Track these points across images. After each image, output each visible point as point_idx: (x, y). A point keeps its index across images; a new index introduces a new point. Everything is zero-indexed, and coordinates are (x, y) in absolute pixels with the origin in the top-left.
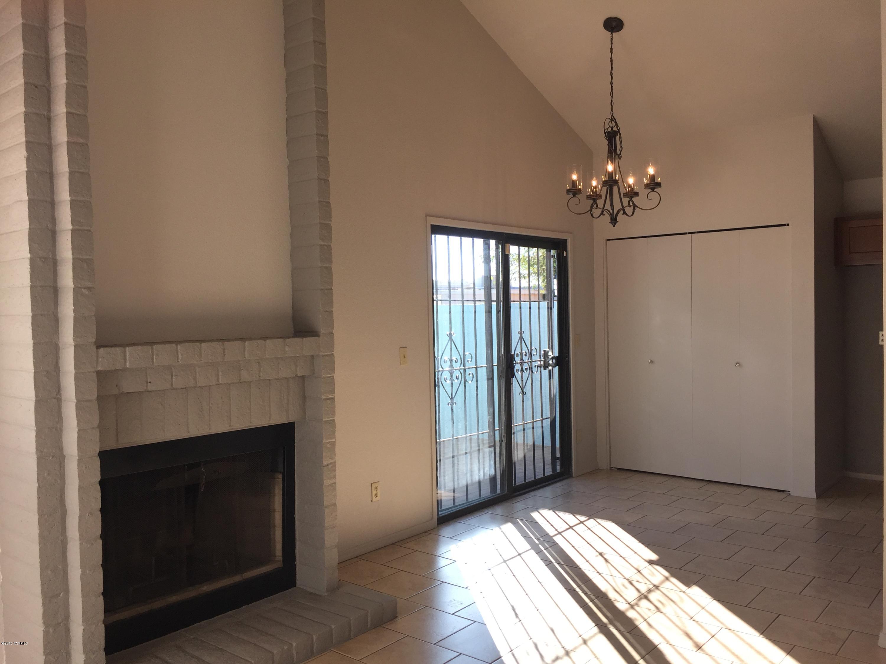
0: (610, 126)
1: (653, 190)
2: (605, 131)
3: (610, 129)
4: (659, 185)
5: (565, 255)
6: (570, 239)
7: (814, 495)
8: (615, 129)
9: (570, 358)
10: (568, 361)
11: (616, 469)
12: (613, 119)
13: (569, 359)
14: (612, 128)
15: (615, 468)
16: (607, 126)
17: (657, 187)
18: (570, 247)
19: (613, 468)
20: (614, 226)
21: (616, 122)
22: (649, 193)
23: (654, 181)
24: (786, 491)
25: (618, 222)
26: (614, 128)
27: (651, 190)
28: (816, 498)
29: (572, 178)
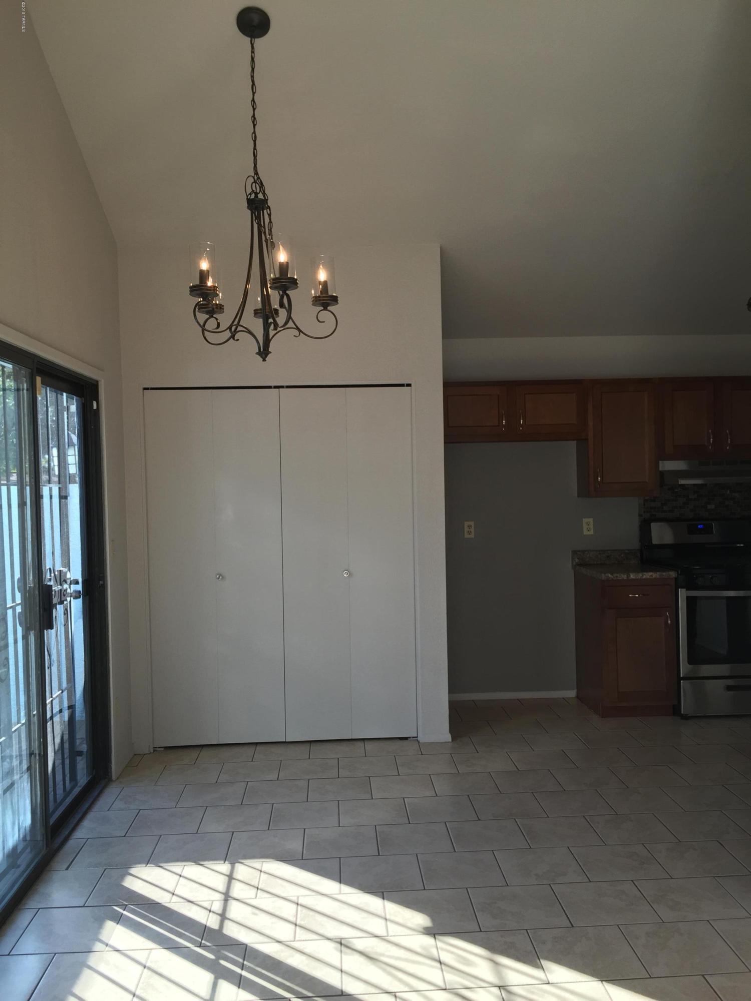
0: (253, 191)
1: (325, 307)
2: (247, 196)
3: (253, 196)
4: (335, 299)
5: (95, 407)
6: (103, 380)
7: (448, 737)
8: (260, 196)
9: (107, 581)
10: (104, 587)
11: (162, 749)
12: (258, 181)
13: (104, 582)
14: (256, 194)
15: (159, 747)
16: (249, 191)
17: (333, 302)
18: (103, 394)
19: (156, 748)
20: (264, 360)
21: (262, 184)
22: (319, 312)
23: (327, 293)
24: (410, 737)
25: (271, 352)
26: (258, 195)
27: (322, 308)
28: (450, 739)
29: (199, 266)
